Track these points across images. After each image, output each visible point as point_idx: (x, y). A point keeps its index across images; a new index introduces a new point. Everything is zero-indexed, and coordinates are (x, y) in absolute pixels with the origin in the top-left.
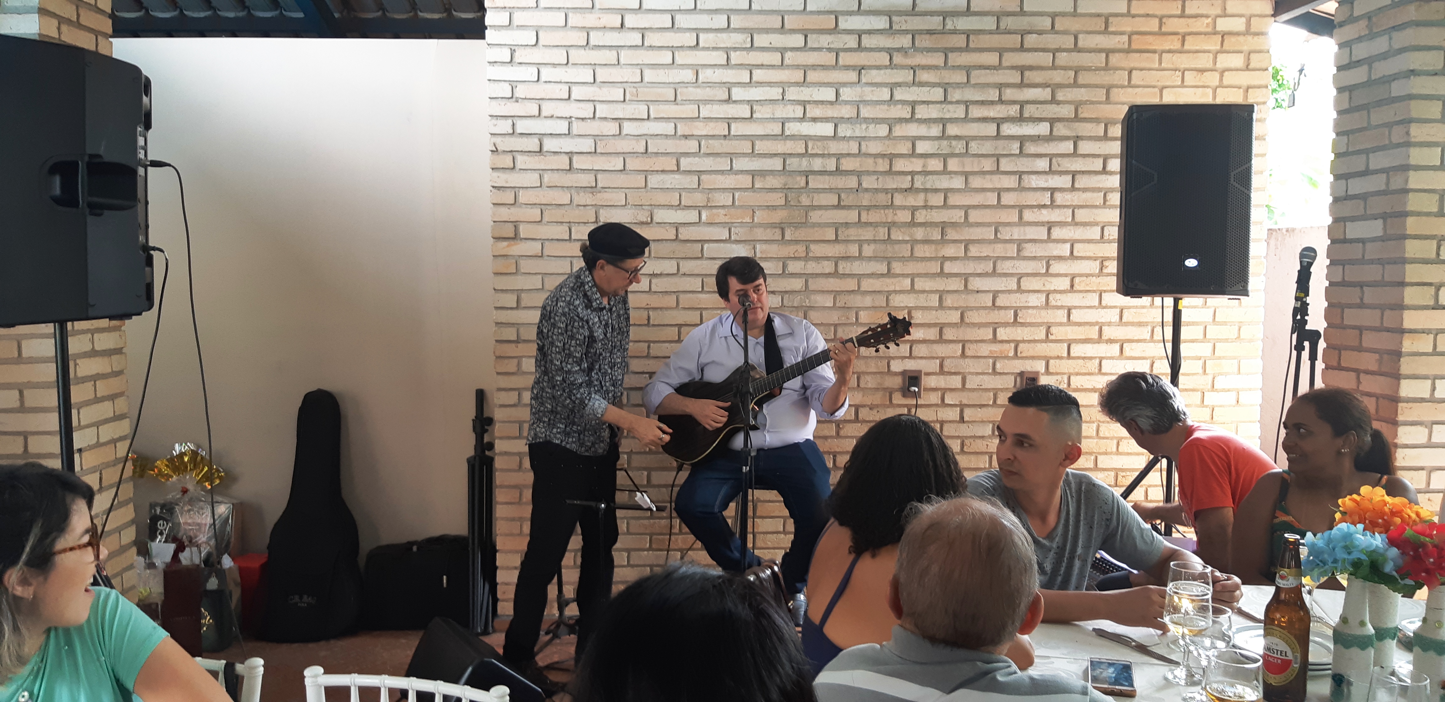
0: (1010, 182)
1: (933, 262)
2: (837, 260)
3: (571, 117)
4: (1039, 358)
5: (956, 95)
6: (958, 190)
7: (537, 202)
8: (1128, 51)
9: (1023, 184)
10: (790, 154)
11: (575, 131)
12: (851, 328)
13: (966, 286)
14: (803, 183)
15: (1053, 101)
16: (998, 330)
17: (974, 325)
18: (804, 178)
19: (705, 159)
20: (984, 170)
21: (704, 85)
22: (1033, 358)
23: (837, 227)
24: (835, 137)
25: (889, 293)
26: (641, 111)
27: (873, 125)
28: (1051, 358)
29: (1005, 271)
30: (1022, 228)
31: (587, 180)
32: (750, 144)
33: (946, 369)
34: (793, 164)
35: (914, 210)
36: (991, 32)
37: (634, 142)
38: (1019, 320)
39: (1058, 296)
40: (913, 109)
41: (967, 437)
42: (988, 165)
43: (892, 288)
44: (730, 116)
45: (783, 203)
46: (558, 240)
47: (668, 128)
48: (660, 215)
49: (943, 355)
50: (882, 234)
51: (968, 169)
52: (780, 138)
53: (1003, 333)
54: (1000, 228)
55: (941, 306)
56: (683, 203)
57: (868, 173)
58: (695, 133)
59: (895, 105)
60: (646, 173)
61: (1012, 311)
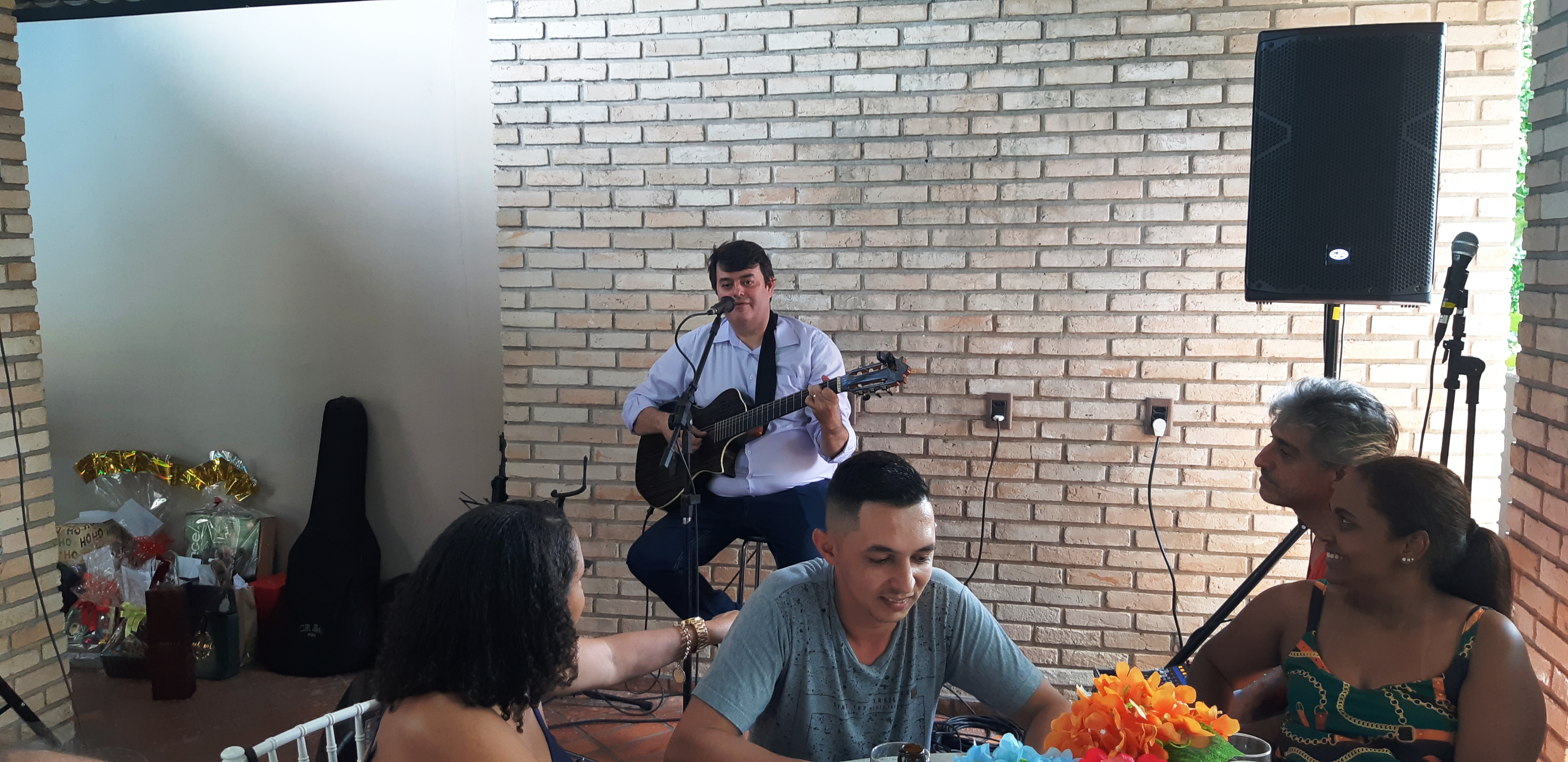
0: (1132, 144)
1: (1026, 254)
2: (900, 251)
3: (581, 80)
4: (1171, 380)
5: (1056, 30)
6: (1061, 157)
7: (545, 183)
9: (1149, 147)
10: (841, 117)
11: (585, 96)
12: (918, 338)
13: (1070, 284)
14: (857, 154)
15: (1194, 31)
16: (1114, 342)
17: (1081, 335)
18: (858, 147)
19: (736, 125)
20: (1095, 129)
21: (736, 33)
22: (1163, 380)
23: (900, 208)
24: (897, 91)
25: (968, 292)
27: (946, 75)
28: (1189, 381)
29: (1124, 265)
30: (1148, 207)
31: (598, 155)
32: (789, 105)
33: (1043, 393)
34: (845, 128)
35: (1000, 184)
37: (653, 107)
38: (1143, 329)
39: (1199, 298)
40: (999, 52)
41: (1072, 483)
42: (1101, 122)
43: (971, 287)
44: (766, 71)
45: (832, 179)
46: (568, 228)
47: (693, 89)
48: (686, 197)
49: (1040, 375)
50: (958, 216)
51: (1072, 128)
52: (828, 95)
53: (1120, 347)
54: (1117, 207)
55: (1037, 311)
56: (711, 181)
57: (940, 137)
58: (724, 94)
59: (975, 47)
60: (668, 145)
61: (1134, 318)
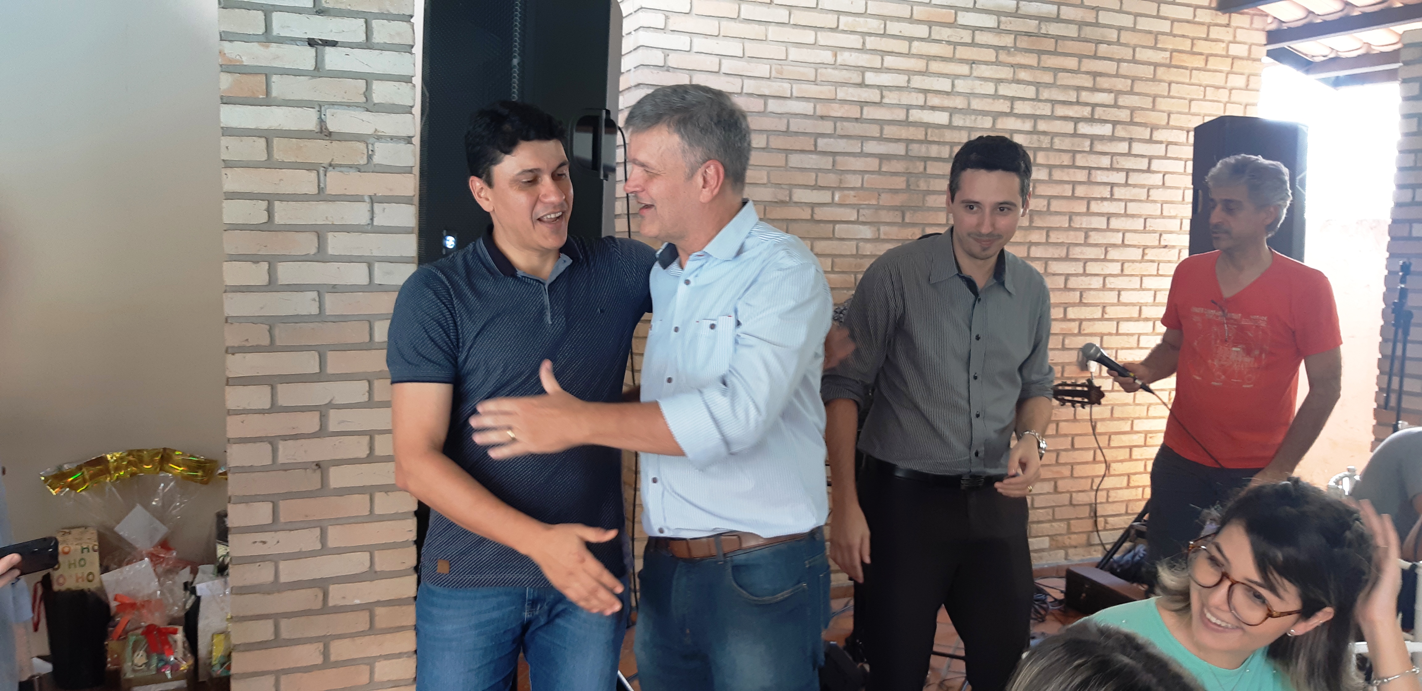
0: (1081, 176)
4: (1096, 334)
8: (1169, 66)
9: (1092, 178)
10: (912, 140)
14: (921, 169)
15: (1116, 106)
16: (1067, 309)
18: (923, 164)
20: (1064, 164)
21: (841, 67)
22: (1092, 334)
26: (784, 89)
27: (980, 117)
28: (1104, 334)
29: (1074, 256)
30: (1089, 218)
32: (879, 128)
34: (915, 149)
36: (1072, 39)
37: (777, 120)
38: (1083, 301)
39: (1112, 279)
40: (1012, 104)
42: (1066, 160)
44: (863, 100)
45: (904, 187)
47: (808, 108)
48: (799, 195)
52: (904, 123)
53: (1071, 313)
54: (1073, 218)
56: (818, 183)
58: (832, 114)
59: (998, 99)
61: (1079, 293)
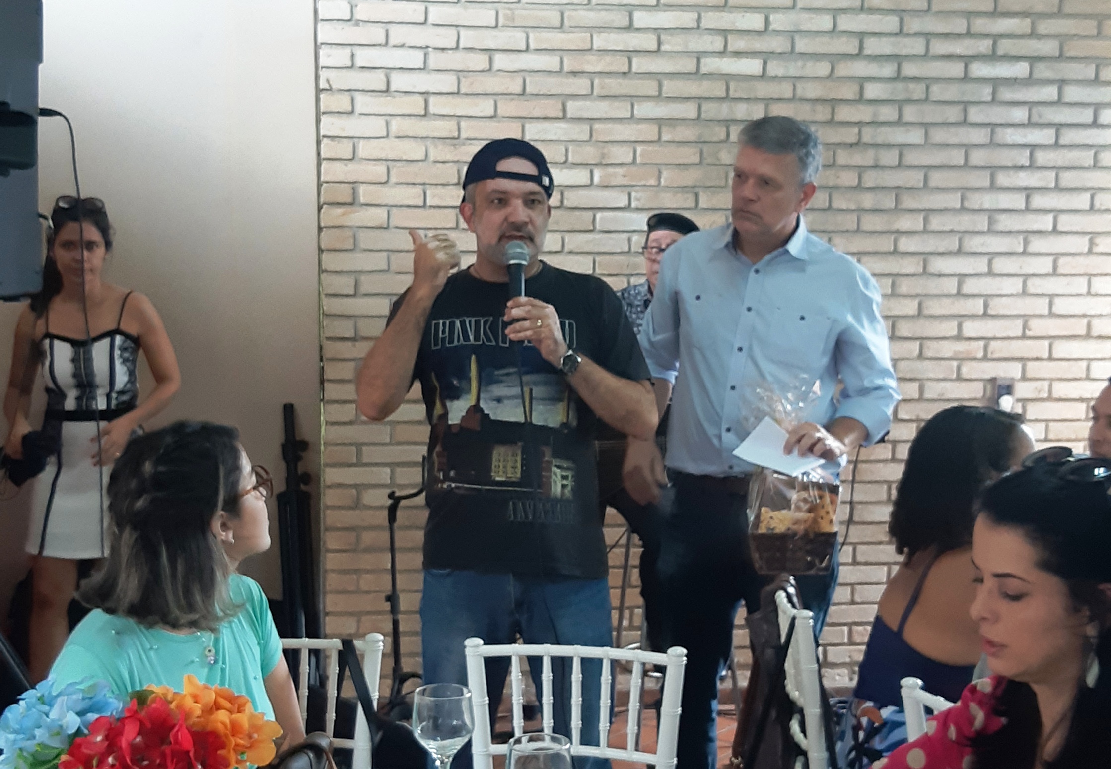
0: (979, 136)
1: (884, 238)
3: (427, 47)
5: (914, 25)
6: (917, 146)
7: (382, 156)
11: (432, 65)
14: (723, 136)
15: (1033, 34)
17: (934, 317)
18: (724, 129)
19: (598, 102)
21: (599, 7)
24: (763, 76)
26: (517, 39)
31: (446, 128)
34: (711, 110)
35: (861, 170)
42: (953, 114)
44: (631, 49)
45: (697, 160)
46: (409, 206)
47: (551, 62)
51: (928, 119)
53: (971, 328)
55: (894, 294)
56: (570, 159)
60: (523, 120)
